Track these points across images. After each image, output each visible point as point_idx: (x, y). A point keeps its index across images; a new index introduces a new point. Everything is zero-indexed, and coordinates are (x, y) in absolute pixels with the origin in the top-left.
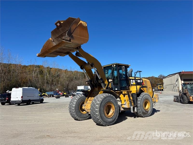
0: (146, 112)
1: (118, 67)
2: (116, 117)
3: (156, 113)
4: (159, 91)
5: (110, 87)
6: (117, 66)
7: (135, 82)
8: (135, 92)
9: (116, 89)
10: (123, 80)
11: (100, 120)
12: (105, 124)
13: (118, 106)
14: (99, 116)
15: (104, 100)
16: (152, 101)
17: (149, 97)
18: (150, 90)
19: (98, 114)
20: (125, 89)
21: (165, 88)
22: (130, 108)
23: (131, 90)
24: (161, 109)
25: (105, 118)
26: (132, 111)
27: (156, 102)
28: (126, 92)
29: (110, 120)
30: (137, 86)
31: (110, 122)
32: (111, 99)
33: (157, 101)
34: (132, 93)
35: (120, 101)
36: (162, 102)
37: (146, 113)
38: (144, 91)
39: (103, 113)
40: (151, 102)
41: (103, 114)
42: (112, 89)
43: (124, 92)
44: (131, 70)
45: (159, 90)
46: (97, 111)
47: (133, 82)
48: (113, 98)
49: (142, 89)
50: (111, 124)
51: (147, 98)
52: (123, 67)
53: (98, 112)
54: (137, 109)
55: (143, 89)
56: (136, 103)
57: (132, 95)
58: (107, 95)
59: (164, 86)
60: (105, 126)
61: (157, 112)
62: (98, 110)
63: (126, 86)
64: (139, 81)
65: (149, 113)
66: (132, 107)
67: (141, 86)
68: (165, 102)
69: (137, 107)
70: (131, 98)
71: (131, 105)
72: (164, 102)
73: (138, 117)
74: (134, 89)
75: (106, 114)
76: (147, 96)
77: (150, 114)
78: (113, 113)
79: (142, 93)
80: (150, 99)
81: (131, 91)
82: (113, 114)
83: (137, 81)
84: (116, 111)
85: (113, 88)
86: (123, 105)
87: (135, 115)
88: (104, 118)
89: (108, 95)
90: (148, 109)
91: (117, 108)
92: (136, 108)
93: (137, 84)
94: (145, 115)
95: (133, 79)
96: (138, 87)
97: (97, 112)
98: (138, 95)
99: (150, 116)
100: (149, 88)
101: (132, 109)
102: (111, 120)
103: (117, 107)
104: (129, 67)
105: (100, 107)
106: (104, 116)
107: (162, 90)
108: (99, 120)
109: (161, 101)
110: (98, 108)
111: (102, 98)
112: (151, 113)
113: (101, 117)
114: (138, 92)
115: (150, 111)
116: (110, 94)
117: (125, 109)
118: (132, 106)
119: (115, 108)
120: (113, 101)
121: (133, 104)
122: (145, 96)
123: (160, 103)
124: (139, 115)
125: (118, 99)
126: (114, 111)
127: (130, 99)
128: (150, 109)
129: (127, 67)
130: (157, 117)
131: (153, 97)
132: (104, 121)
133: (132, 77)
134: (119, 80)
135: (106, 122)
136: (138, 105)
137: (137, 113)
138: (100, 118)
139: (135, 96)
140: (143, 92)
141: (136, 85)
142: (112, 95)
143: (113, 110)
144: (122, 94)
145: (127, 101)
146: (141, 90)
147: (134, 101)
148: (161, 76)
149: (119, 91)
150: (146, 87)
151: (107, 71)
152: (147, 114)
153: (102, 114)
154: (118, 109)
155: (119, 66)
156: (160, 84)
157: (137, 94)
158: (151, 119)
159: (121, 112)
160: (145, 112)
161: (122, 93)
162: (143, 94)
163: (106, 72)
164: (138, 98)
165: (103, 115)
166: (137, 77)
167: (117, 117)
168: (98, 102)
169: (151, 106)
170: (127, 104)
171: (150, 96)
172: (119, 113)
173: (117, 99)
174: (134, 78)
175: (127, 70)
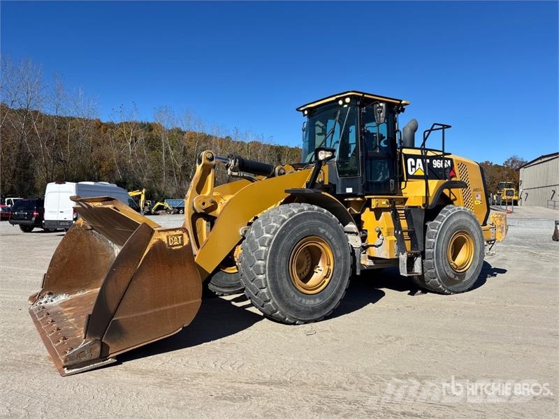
0: (456, 275)
1: (361, 106)
2: (338, 292)
3: (492, 278)
4: (504, 207)
5: (323, 182)
6: (358, 103)
7: (422, 167)
8: (420, 203)
9: (349, 190)
10: (377, 158)
11: (274, 303)
12: (291, 318)
13: (350, 251)
14: (266, 285)
15: (291, 228)
16: (482, 236)
17: (472, 222)
18: (479, 199)
19: (265, 279)
20: (381, 189)
21: (524, 196)
22: (397, 260)
23: (404, 196)
24: (509, 263)
25: (292, 294)
26: (404, 272)
27: (495, 240)
28: (384, 203)
29: (312, 302)
30: (429, 181)
31: (314, 310)
32: (320, 226)
33: (500, 237)
34: (407, 204)
35: (357, 234)
36: (515, 239)
37: (457, 278)
38: (452, 197)
39: (284, 274)
40: (478, 242)
41: (285, 280)
42: (331, 188)
43: (379, 201)
44: (412, 125)
45: (504, 203)
46: (262, 268)
47: (415, 167)
48: (328, 221)
49: (446, 191)
50: (317, 316)
51: (464, 227)
52: (381, 104)
53: (265, 272)
54: (423, 265)
55: (450, 192)
56: (420, 243)
57: (409, 213)
58: (303, 210)
59: (521, 190)
60: (294, 324)
61: (495, 275)
62: (265, 266)
63: (388, 180)
64: (437, 164)
65: (467, 278)
66: (403, 258)
67: (443, 182)
68: (522, 241)
69: (423, 258)
70: (404, 224)
71: (402, 249)
72: (519, 240)
73: (425, 291)
74: (415, 192)
75: (298, 281)
76: (464, 217)
77: (471, 284)
78: (326, 277)
79: (445, 209)
80: (473, 228)
81: (406, 199)
82: (327, 280)
83: (431, 162)
84: (339, 270)
85: (335, 185)
86: (370, 248)
87: (414, 285)
88: (287, 296)
89: (309, 209)
90: (464, 264)
91: (345, 258)
92: (418, 261)
93: (431, 173)
94: (450, 288)
95: (415, 157)
96: (434, 184)
97: (259, 270)
98: (431, 212)
99: (470, 290)
100: (475, 190)
101: (405, 262)
102: (318, 301)
103: (346, 255)
104: (403, 110)
105: (274, 253)
106: (289, 288)
107: (516, 203)
108: (269, 301)
109: (512, 238)
110: (266, 257)
111: (284, 220)
112: (474, 281)
113: (277, 291)
114: (430, 204)
115: (471, 274)
116: (316, 208)
117: (377, 261)
118: (405, 254)
119: (336, 259)
120: (327, 234)
121: (408, 244)
122: (455, 219)
123: (509, 242)
124: (428, 286)
125: (352, 226)
126: (329, 270)
127: (397, 226)
128: (474, 267)
129: (394, 109)
130: (498, 297)
131: (485, 224)
132: (288, 307)
133: (412, 147)
134: (362, 157)
135: (298, 311)
136: (427, 250)
137: (422, 277)
138: (270, 296)
139: (420, 218)
140: (451, 202)
141: (426, 178)
142: (325, 211)
143: (327, 267)
144: (371, 210)
145: (389, 234)
146: (443, 195)
147: (412, 234)
148: (513, 162)
149: (359, 199)
150: (463, 185)
151: (322, 125)
152: (461, 284)
153: (281, 278)
154: (345, 263)
155: (364, 104)
156: (510, 186)
157: (426, 210)
158: (473, 303)
159: (362, 271)
160: (452, 276)
161: (368, 204)
162: (448, 210)
163: (318, 130)
164: (428, 224)
165: (287, 285)
166: (431, 150)
167: (343, 291)
168: (268, 235)
169: (478, 254)
170: (386, 245)
171: (475, 220)
172: (353, 277)
173: (344, 226)
174: (418, 152)
175: (395, 121)
